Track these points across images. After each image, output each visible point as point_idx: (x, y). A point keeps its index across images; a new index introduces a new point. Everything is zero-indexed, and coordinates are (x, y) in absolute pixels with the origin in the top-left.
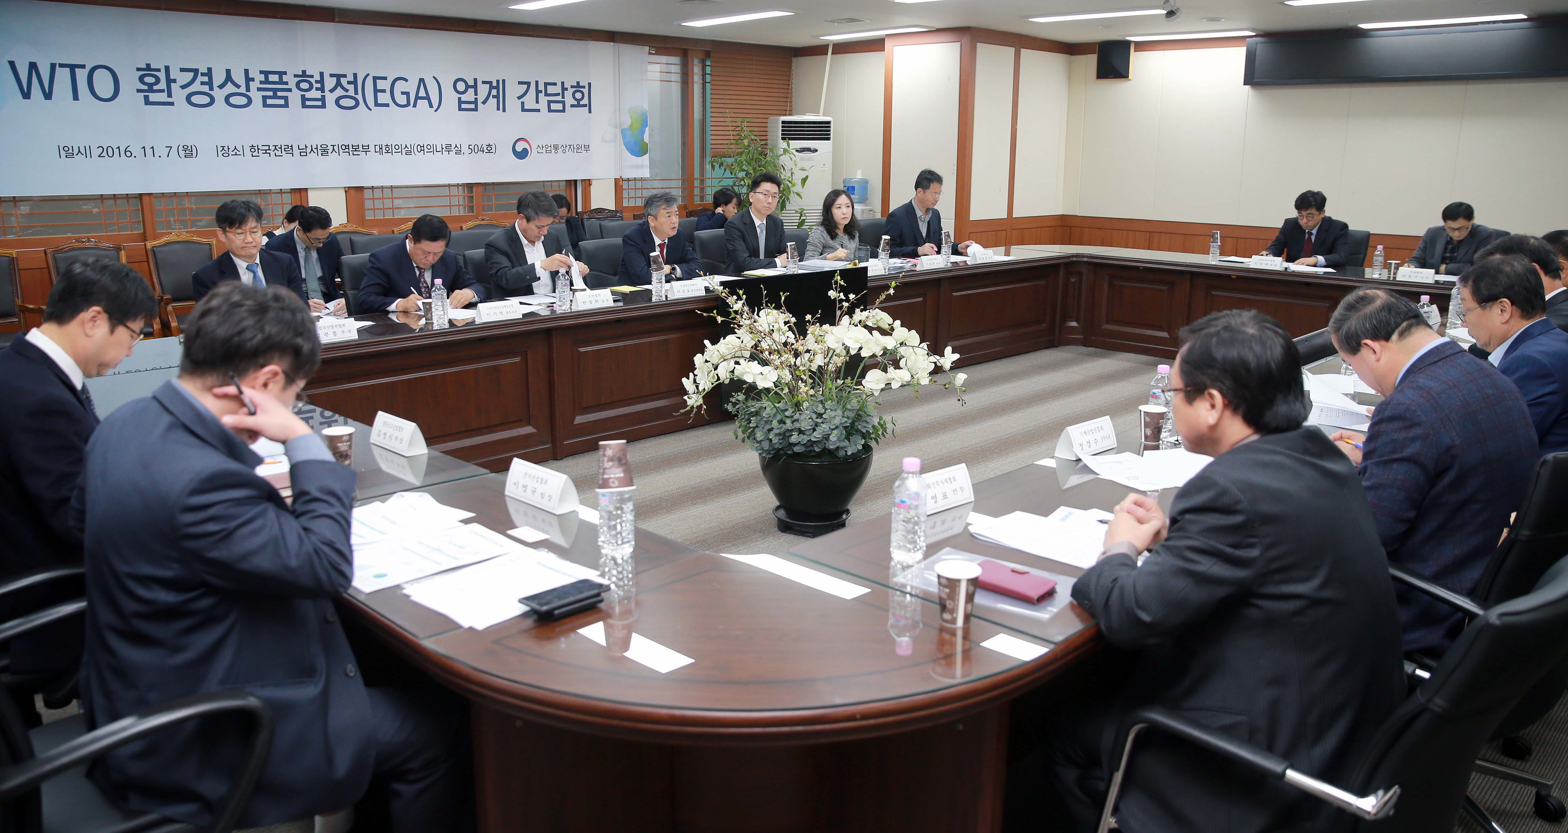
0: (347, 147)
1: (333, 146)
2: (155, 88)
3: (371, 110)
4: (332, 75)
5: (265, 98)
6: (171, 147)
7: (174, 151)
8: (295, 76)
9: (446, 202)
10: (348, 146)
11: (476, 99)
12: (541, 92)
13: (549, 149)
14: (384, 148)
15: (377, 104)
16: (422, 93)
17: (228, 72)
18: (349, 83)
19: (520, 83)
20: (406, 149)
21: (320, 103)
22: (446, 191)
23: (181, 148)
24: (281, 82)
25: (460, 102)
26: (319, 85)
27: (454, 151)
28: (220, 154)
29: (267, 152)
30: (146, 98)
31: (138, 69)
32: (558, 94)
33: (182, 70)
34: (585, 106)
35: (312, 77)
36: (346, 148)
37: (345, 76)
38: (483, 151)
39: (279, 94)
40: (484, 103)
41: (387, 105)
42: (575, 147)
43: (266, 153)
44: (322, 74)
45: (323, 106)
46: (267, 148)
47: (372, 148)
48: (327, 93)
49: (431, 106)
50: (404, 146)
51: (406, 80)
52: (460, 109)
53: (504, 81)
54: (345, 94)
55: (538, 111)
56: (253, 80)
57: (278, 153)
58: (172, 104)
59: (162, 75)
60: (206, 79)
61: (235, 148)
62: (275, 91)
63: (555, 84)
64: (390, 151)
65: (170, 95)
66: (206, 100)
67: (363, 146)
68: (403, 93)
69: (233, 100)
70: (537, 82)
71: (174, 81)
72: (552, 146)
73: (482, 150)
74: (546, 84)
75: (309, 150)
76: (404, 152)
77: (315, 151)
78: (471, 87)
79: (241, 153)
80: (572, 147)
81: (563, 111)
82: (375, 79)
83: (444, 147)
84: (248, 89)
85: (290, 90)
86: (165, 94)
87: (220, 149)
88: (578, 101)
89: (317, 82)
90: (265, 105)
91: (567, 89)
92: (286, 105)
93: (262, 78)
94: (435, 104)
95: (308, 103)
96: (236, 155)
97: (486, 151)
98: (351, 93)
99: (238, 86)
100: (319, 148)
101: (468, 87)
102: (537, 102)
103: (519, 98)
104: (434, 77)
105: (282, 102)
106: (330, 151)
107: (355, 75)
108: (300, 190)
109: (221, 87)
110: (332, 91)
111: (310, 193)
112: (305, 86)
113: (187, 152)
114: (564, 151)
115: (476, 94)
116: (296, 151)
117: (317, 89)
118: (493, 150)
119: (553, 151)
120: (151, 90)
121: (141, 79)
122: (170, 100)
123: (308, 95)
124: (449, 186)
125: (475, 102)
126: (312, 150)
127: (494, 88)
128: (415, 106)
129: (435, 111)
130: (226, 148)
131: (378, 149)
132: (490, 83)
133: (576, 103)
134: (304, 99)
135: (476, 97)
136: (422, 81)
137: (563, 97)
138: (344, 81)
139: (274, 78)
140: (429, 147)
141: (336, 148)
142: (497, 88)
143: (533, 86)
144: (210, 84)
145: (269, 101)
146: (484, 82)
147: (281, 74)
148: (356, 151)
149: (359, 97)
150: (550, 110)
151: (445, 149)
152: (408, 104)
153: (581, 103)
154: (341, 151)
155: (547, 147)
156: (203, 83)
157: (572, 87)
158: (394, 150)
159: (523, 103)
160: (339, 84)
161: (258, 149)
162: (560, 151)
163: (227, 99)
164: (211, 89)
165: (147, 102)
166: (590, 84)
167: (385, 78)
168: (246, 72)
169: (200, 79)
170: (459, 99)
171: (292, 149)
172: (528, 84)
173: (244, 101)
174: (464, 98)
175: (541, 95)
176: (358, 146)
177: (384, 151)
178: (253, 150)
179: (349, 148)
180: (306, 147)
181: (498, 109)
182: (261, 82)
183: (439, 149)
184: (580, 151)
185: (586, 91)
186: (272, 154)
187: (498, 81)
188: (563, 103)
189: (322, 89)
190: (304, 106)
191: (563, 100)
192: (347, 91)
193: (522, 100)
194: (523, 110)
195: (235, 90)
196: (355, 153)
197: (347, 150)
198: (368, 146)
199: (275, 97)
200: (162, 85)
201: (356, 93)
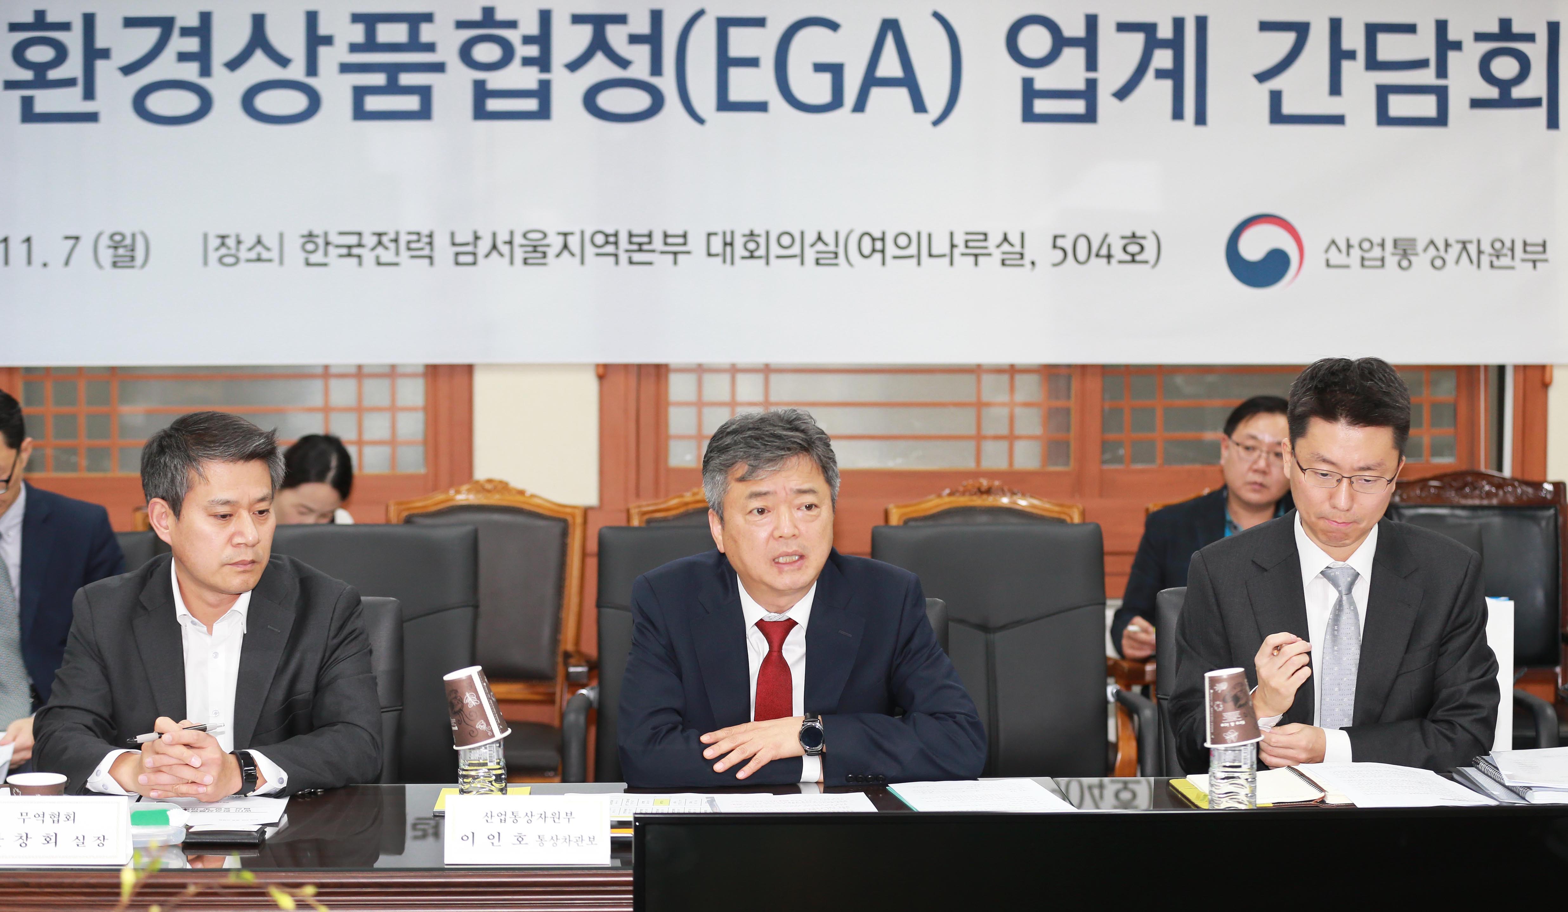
0: (612, 239)
1: (565, 235)
2: (53, 74)
3: (700, 121)
4: (577, 19)
5: (360, 93)
6: (77, 238)
7: (85, 248)
8: (461, 25)
9: (963, 421)
10: (616, 235)
11: (1092, 84)
12: (1351, 55)
13: (1377, 252)
14: (739, 242)
15: (724, 104)
16: (889, 66)
17: (258, 21)
18: (634, 39)
19: (1265, 26)
20: (820, 246)
21: (531, 105)
22: (964, 389)
23: (104, 241)
24: (414, 44)
25: (1029, 92)
26: (533, 51)
27: (997, 255)
28: (213, 256)
29: (355, 251)
30: (27, 103)
31: (14, 27)
32: (1422, 64)
33: (130, 23)
34: (1534, 102)
35: (512, 24)
36: (607, 243)
37: (621, 19)
38: (1109, 257)
39: (406, 79)
40: (1122, 94)
41: (761, 107)
42: (1486, 247)
43: (349, 255)
44: (545, 17)
45: (544, 113)
46: (353, 240)
47: (697, 243)
48: (558, 76)
49: (919, 106)
50: (810, 238)
51: (833, 26)
52: (1029, 115)
53: (1202, 23)
54: (616, 72)
55: (1338, 120)
56: (328, 40)
57: (387, 256)
58: (92, 117)
59: (73, 40)
60: (192, 44)
61: (259, 242)
62: (393, 70)
63: (1411, 29)
64: (761, 252)
65: (89, 94)
66: (189, 102)
67: (666, 236)
68: (819, 68)
69: (265, 102)
70: (1336, 26)
71: (105, 54)
72: (1389, 245)
73: (1104, 251)
74: (1372, 31)
75: (484, 246)
76: (810, 255)
77: (505, 249)
78: (1074, 42)
79: (274, 254)
80: (1472, 249)
81: (1441, 119)
82: (724, 25)
83: (959, 240)
84: (312, 69)
85: (439, 68)
86: (78, 91)
87: (214, 242)
88: (1505, 86)
89: (528, 40)
90: (360, 113)
91: (1457, 46)
92: (424, 113)
93: (358, 33)
94: (935, 100)
95: (493, 105)
96: (259, 259)
97: (1118, 253)
98: (640, 69)
99: (283, 61)
100: (518, 240)
101: (1060, 42)
102: (1335, 88)
103: (1262, 77)
104: (937, 16)
105: (412, 103)
106: (551, 252)
107: (656, 17)
108: (452, 369)
109: (234, 65)
110: (574, 66)
111: (481, 381)
112: (486, 52)
113: (121, 251)
114: (1438, 263)
115: (1091, 64)
116: (443, 250)
117: (527, 62)
118: (1150, 254)
119: (1392, 261)
120: (41, 82)
121: (19, 54)
122: (88, 107)
123: (496, 80)
124: (976, 370)
125: (1090, 92)
126: (494, 247)
127: (1164, 44)
128: (860, 106)
129: (936, 123)
130: (231, 242)
131: (717, 245)
132: (1149, 29)
133: (1493, 93)
134: (481, 92)
135: (1092, 75)
136: (890, 26)
137: (1442, 72)
138: (616, 35)
139: (387, 33)
140: (902, 241)
141: (574, 243)
142: (1176, 44)
143: (1318, 40)
144: (203, 57)
145: (373, 103)
146: (1122, 27)
147: (415, 20)
148: (640, 250)
149: (667, 83)
150: (1384, 118)
151: (962, 248)
152: (837, 102)
153: (1517, 92)
154: (590, 250)
155: (1366, 245)
156: (183, 57)
157: (1480, 37)
158: (775, 250)
159: (1276, 97)
160: (599, 44)
161: (327, 244)
162: (1421, 261)
163: (248, 102)
164: (206, 71)
165: (29, 114)
166: (1554, 29)
167: (760, 22)
168: (312, 18)
169: (178, 44)
170: (1028, 83)
171: (430, 244)
172: (1301, 30)
173: (297, 102)
174: (1043, 79)
175: (1352, 70)
176: (650, 235)
177: (739, 251)
178: (310, 247)
179: (616, 243)
180: (477, 238)
181: (1178, 114)
182: (354, 48)
183: (941, 246)
184: (1505, 261)
185: (1537, 52)
186: (368, 257)
187: (1179, 24)
188: (1442, 94)
189: (543, 62)
190: (480, 113)
191: (1441, 82)
192: (623, 63)
193: (1275, 84)
194: (1277, 116)
195: (275, 72)
196: (637, 257)
197: (610, 249)
198: (685, 236)
199: (393, 88)
200: (73, 67)
201: (656, 68)
